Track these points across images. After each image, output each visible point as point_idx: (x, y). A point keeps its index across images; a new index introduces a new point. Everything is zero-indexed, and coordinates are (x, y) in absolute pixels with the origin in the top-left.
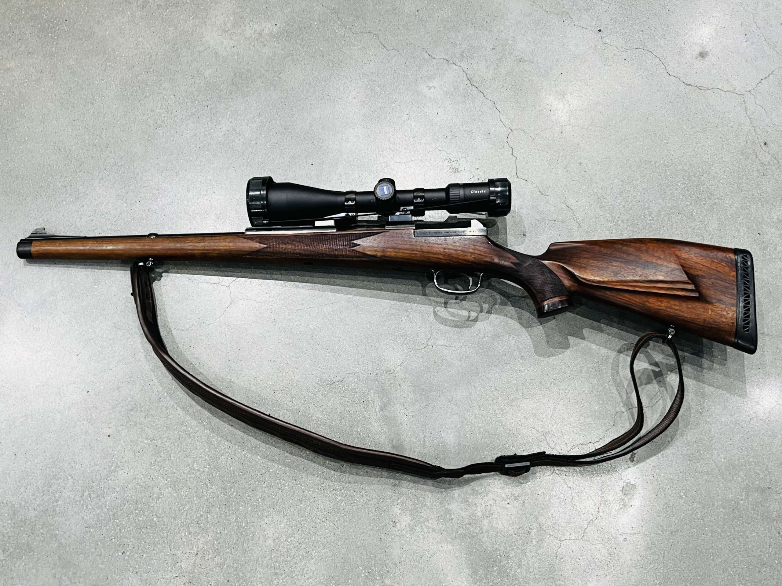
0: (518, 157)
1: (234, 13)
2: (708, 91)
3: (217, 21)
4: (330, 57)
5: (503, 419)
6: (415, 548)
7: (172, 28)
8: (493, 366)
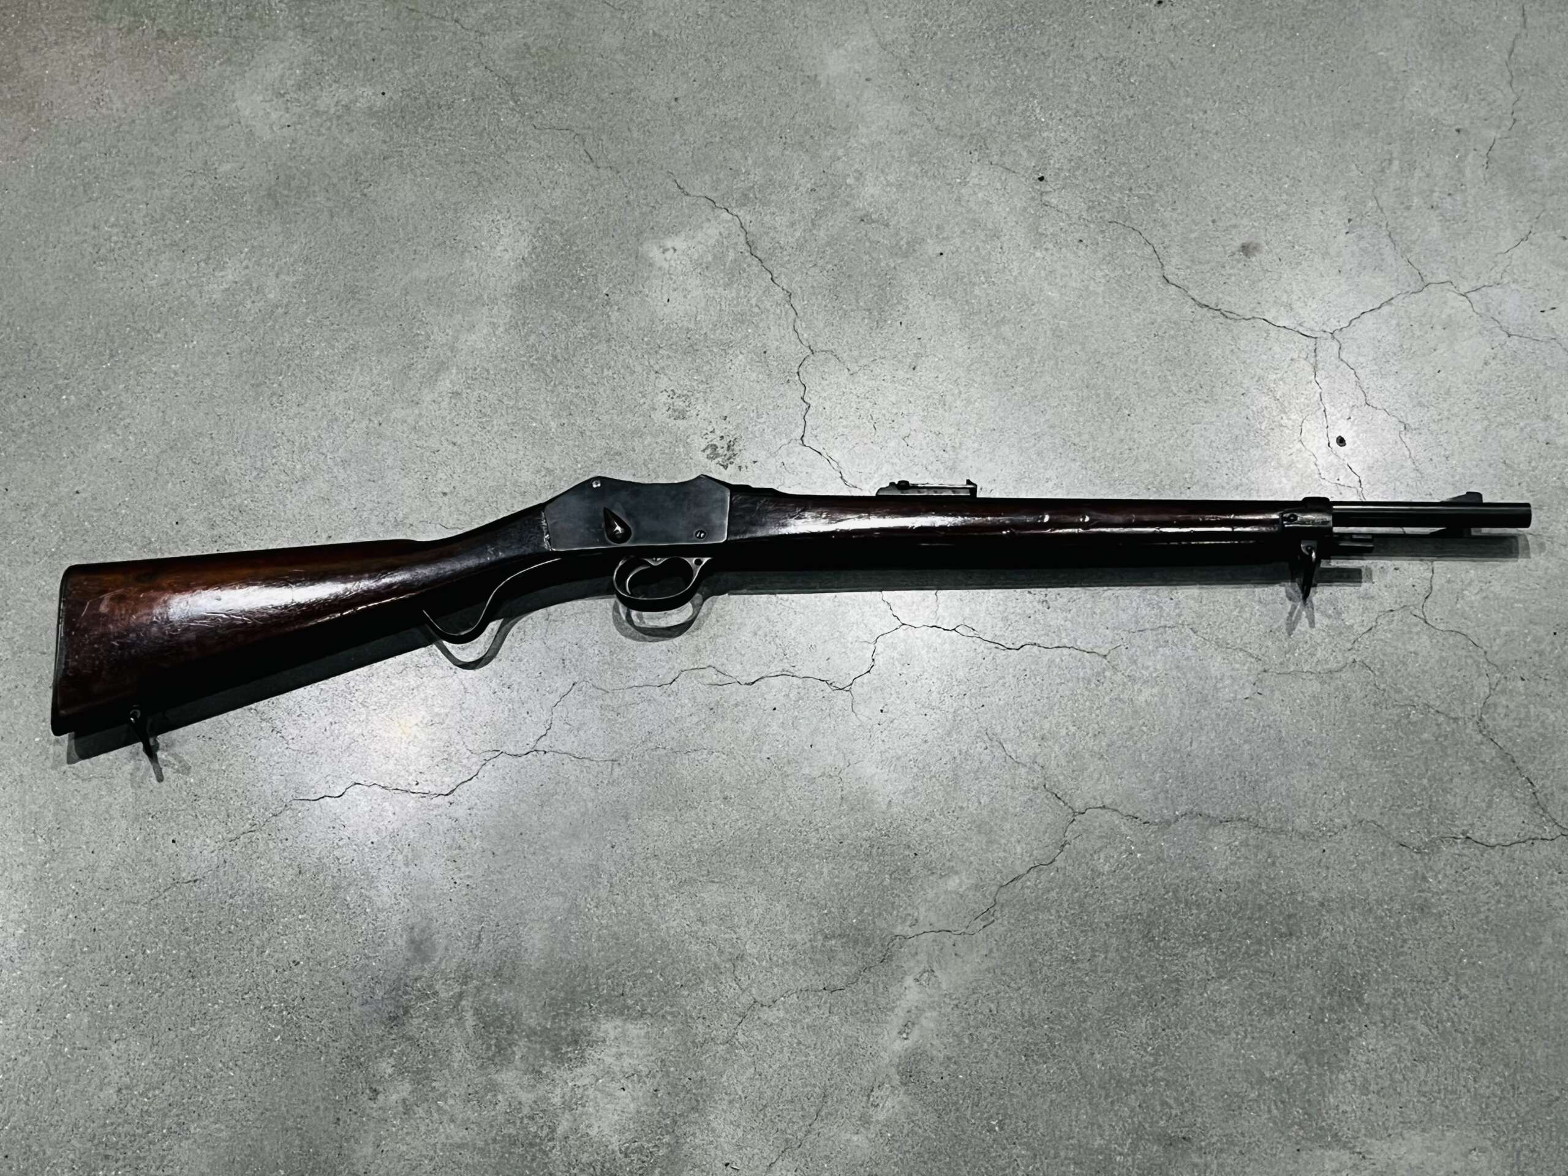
0: (813, 404)
1: (307, 63)
2: (1243, 323)
3: (268, 75)
4: (478, 169)
5: (655, 917)
6: (404, 1148)
7: (177, 76)
8: (661, 808)
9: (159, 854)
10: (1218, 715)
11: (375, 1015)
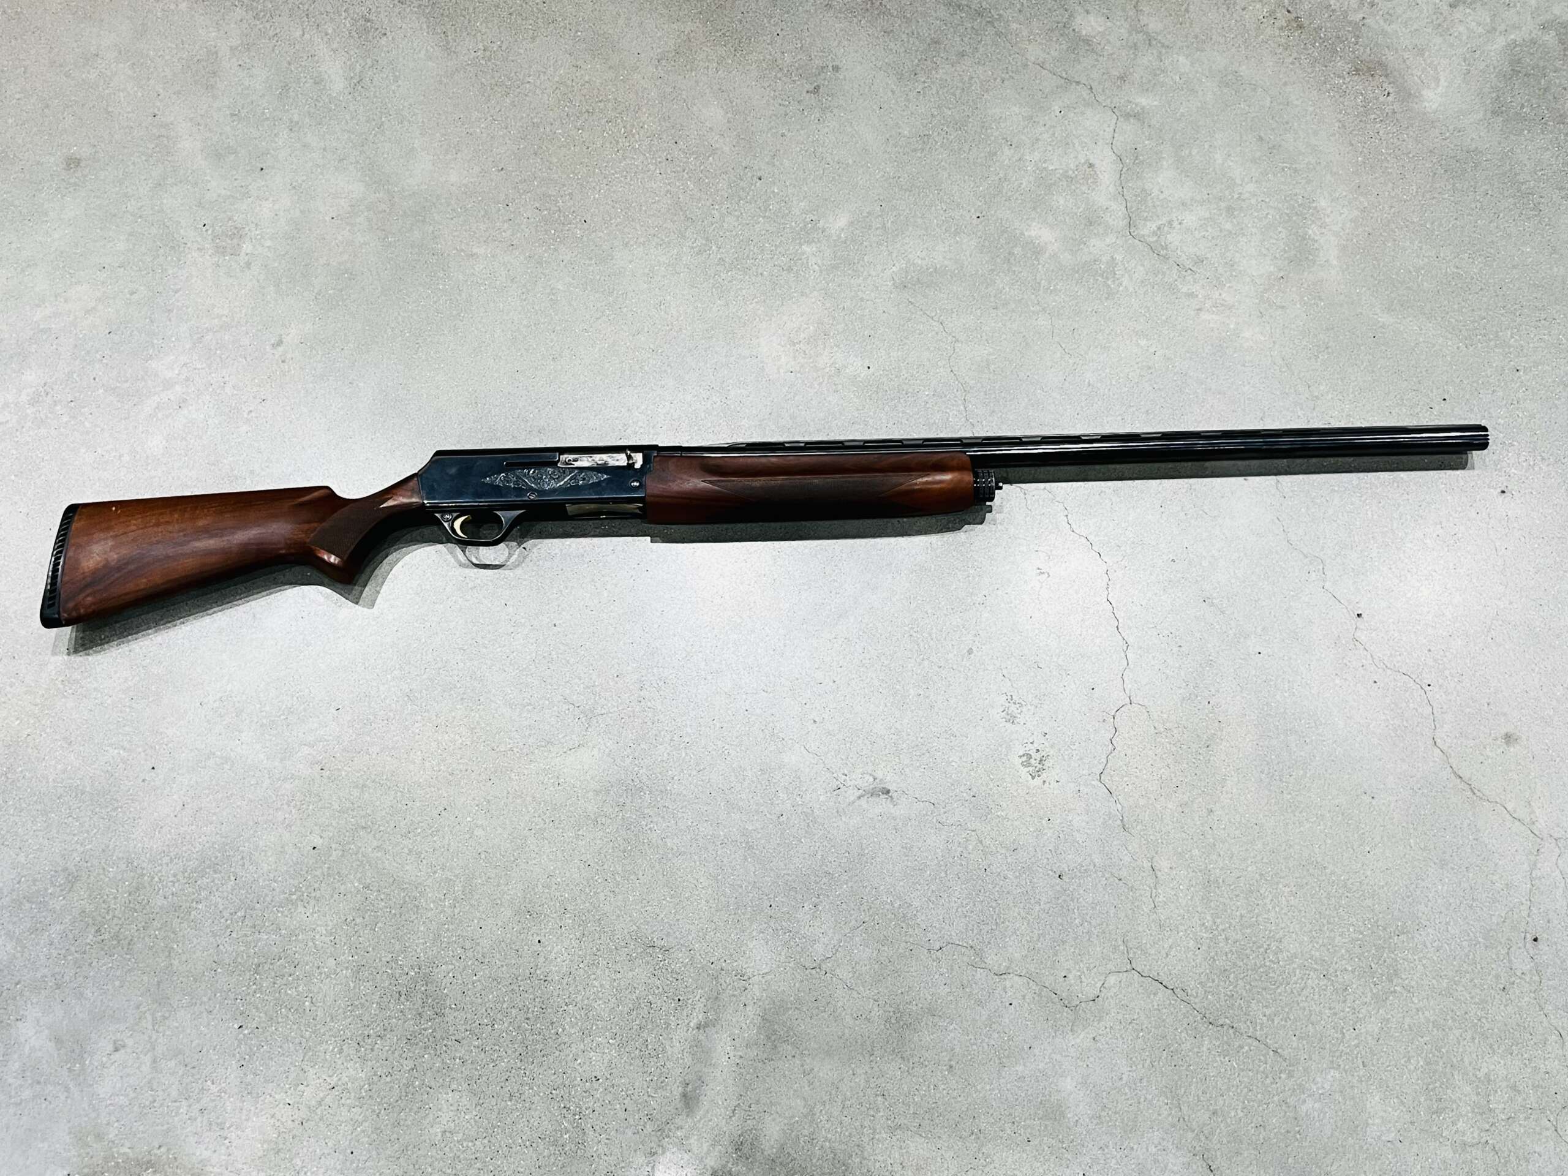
0: (1118, 749)
2: (1486, 803)
3: (788, 323)
5: (868, 1148)
7: (722, 302)
9: (526, 948)
10: (1361, 1147)
11: (641, 1146)
